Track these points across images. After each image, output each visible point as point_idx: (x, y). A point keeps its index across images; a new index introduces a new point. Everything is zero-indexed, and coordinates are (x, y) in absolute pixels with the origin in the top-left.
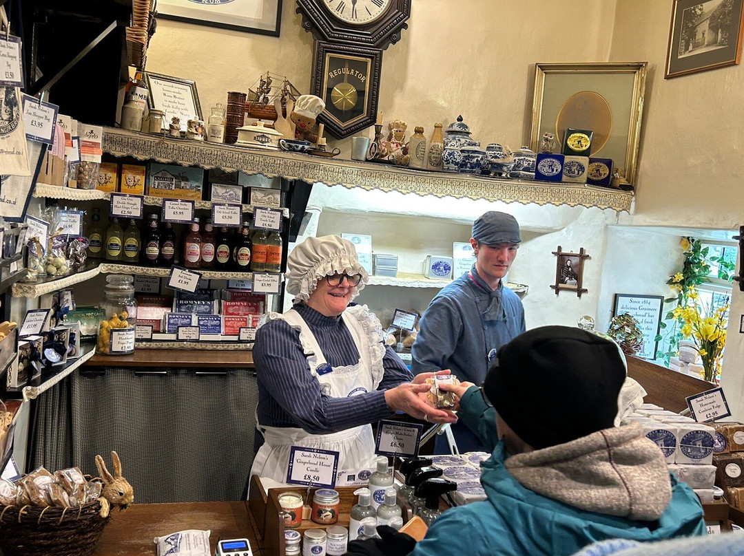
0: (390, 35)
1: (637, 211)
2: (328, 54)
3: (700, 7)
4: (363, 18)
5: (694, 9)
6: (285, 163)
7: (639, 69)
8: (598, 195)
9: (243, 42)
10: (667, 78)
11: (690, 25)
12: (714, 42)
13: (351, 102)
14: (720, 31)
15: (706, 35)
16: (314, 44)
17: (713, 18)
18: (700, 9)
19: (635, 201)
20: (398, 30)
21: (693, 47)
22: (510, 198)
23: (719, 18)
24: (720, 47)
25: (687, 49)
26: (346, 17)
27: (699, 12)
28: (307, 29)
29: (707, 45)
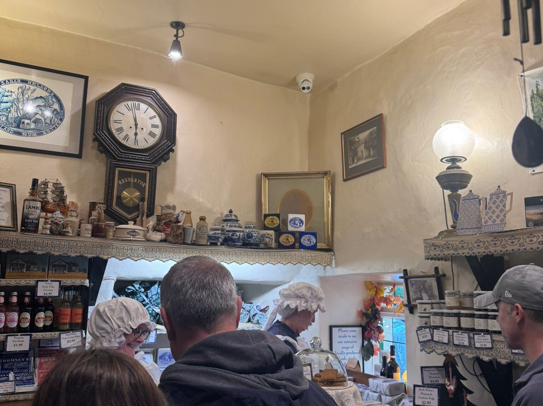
0: (162, 157)
1: (337, 265)
2: (117, 169)
3: (357, 137)
4: (142, 145)
5: (354, 138)
6: (85, 245)
7: (326, 175)
8: (311, 256)
9: (54, 161)
10: (345, 180)
11: (353, 148)
12: (369, 156)
13: (136, 200)
14: (371, 149)
15: (364, 153)
16: (107, 162)
17: (366, 142)
18: (358, 138)
19: (335, 259)
20: (168, 153)
21: (357, 161)
22: (253, 261)
23: (369, 142)
24: (373, 159)
25: (353, 162)
26: (130, 144)
27: (357, 140)
28: (101, 152)
29: (365, 158)
